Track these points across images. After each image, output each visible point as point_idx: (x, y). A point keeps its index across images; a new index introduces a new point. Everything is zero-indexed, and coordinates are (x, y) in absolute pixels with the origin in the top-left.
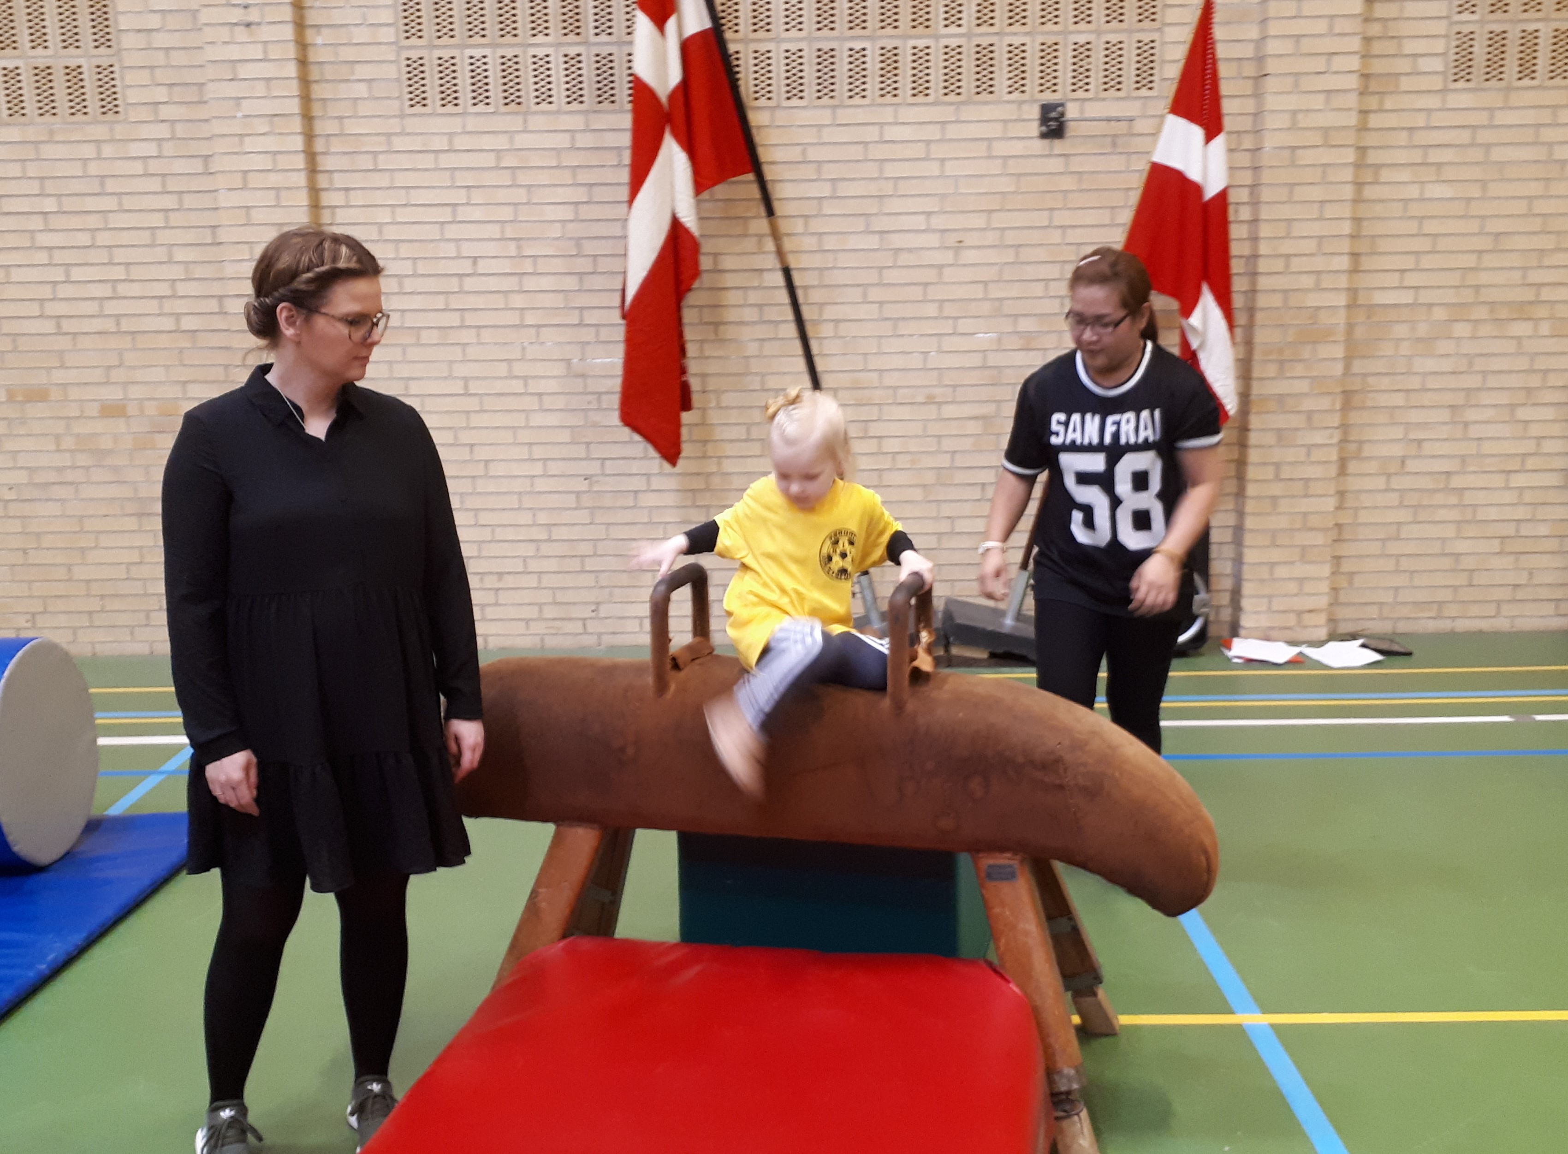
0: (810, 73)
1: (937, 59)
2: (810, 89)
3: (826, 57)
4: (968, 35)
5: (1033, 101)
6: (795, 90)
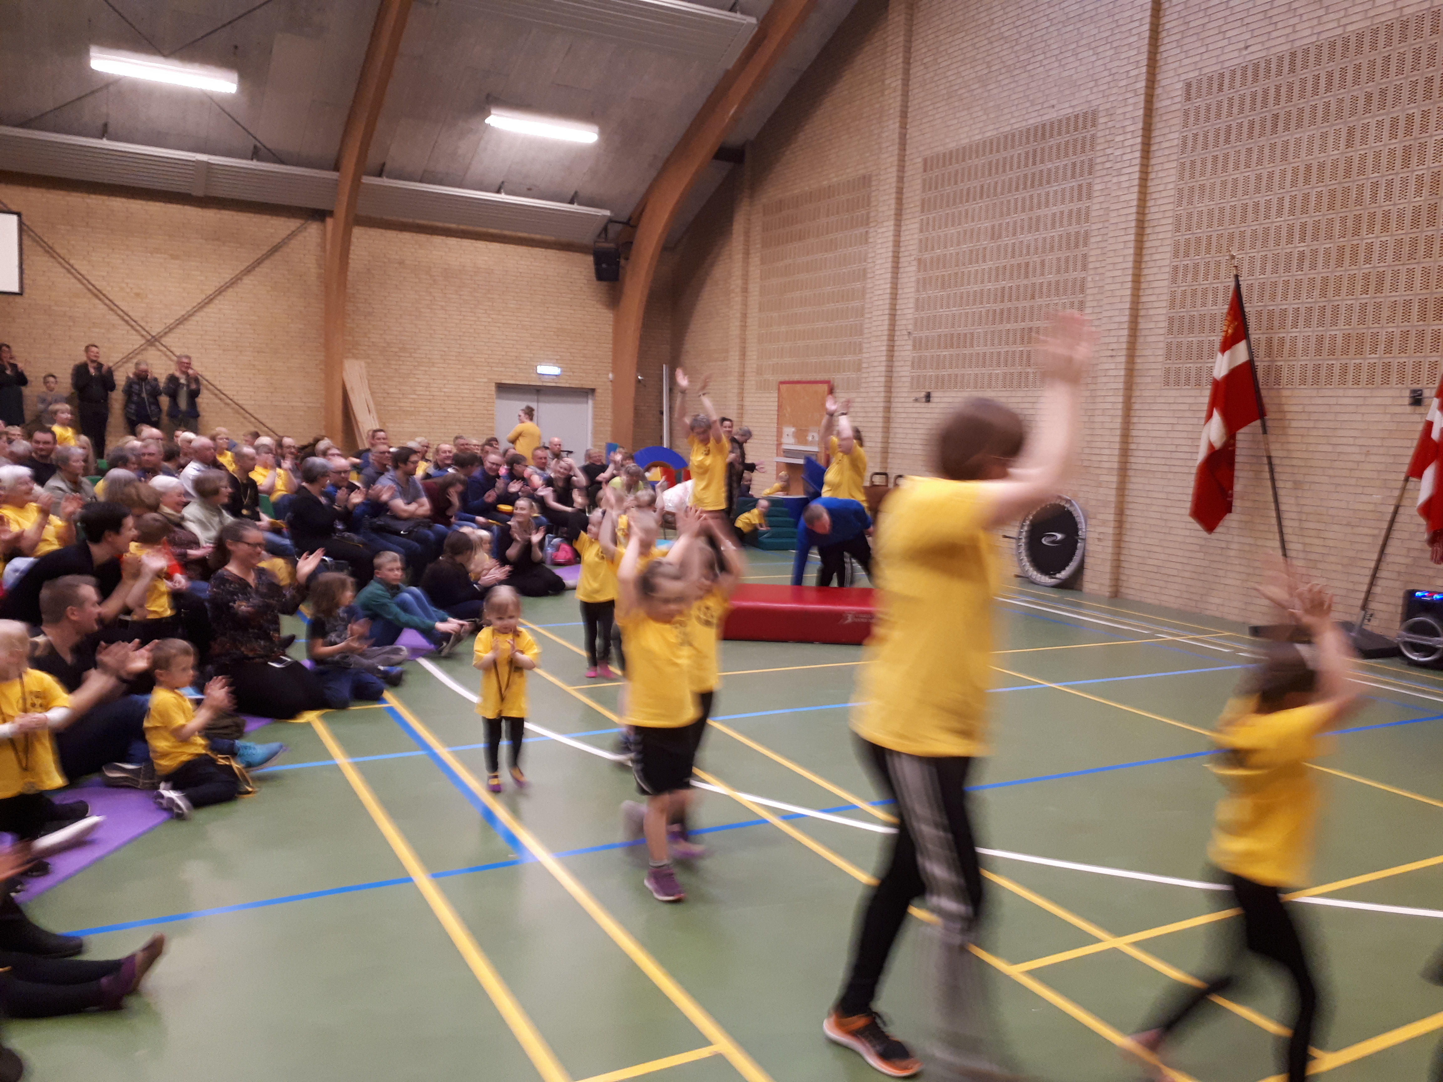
0: (1310, 374)
1: (1365, 368)
2: (1310, 380)
3: (1317, 368)
4: (1380, 358)
5: (1407, 388)
6: (1303, 381)
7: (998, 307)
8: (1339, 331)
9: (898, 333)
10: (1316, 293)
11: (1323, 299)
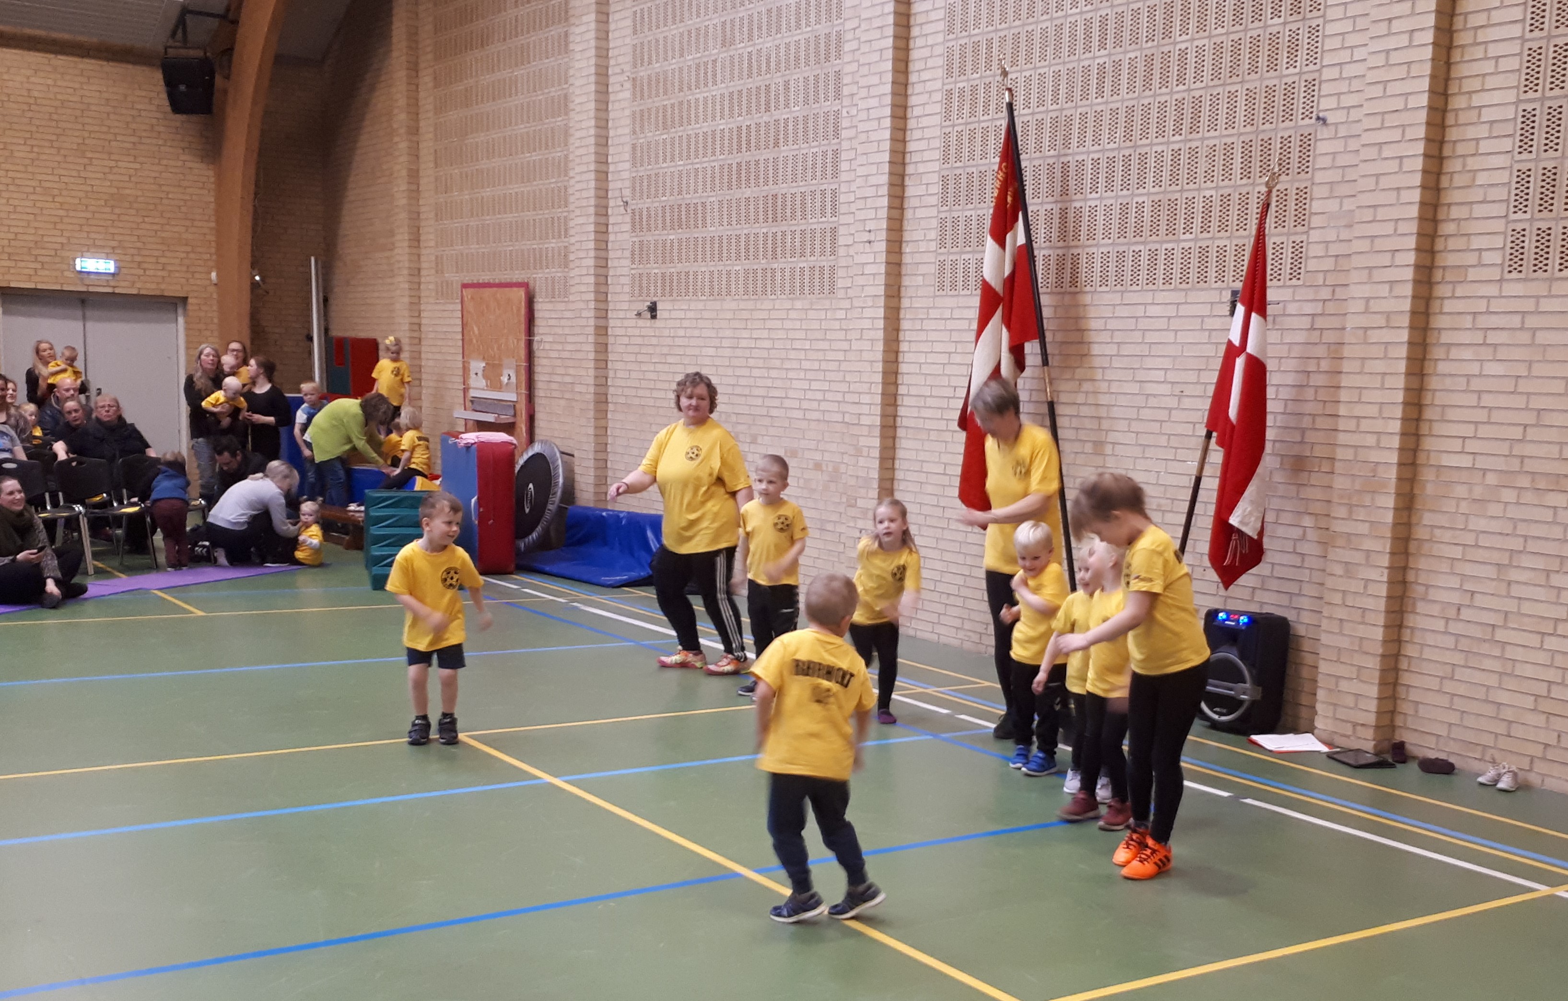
0: (1112, 268)
1: (1178, 255)
2: (1112, 279)
3: (1121, 255)
4: (1196, 240)
5: (1228, 288)
6: (1104, 280)
7: (734, 159)
8: (1145, 196)
9: (611, 203)
10: (1120, 132)
11: (1128, 144)
